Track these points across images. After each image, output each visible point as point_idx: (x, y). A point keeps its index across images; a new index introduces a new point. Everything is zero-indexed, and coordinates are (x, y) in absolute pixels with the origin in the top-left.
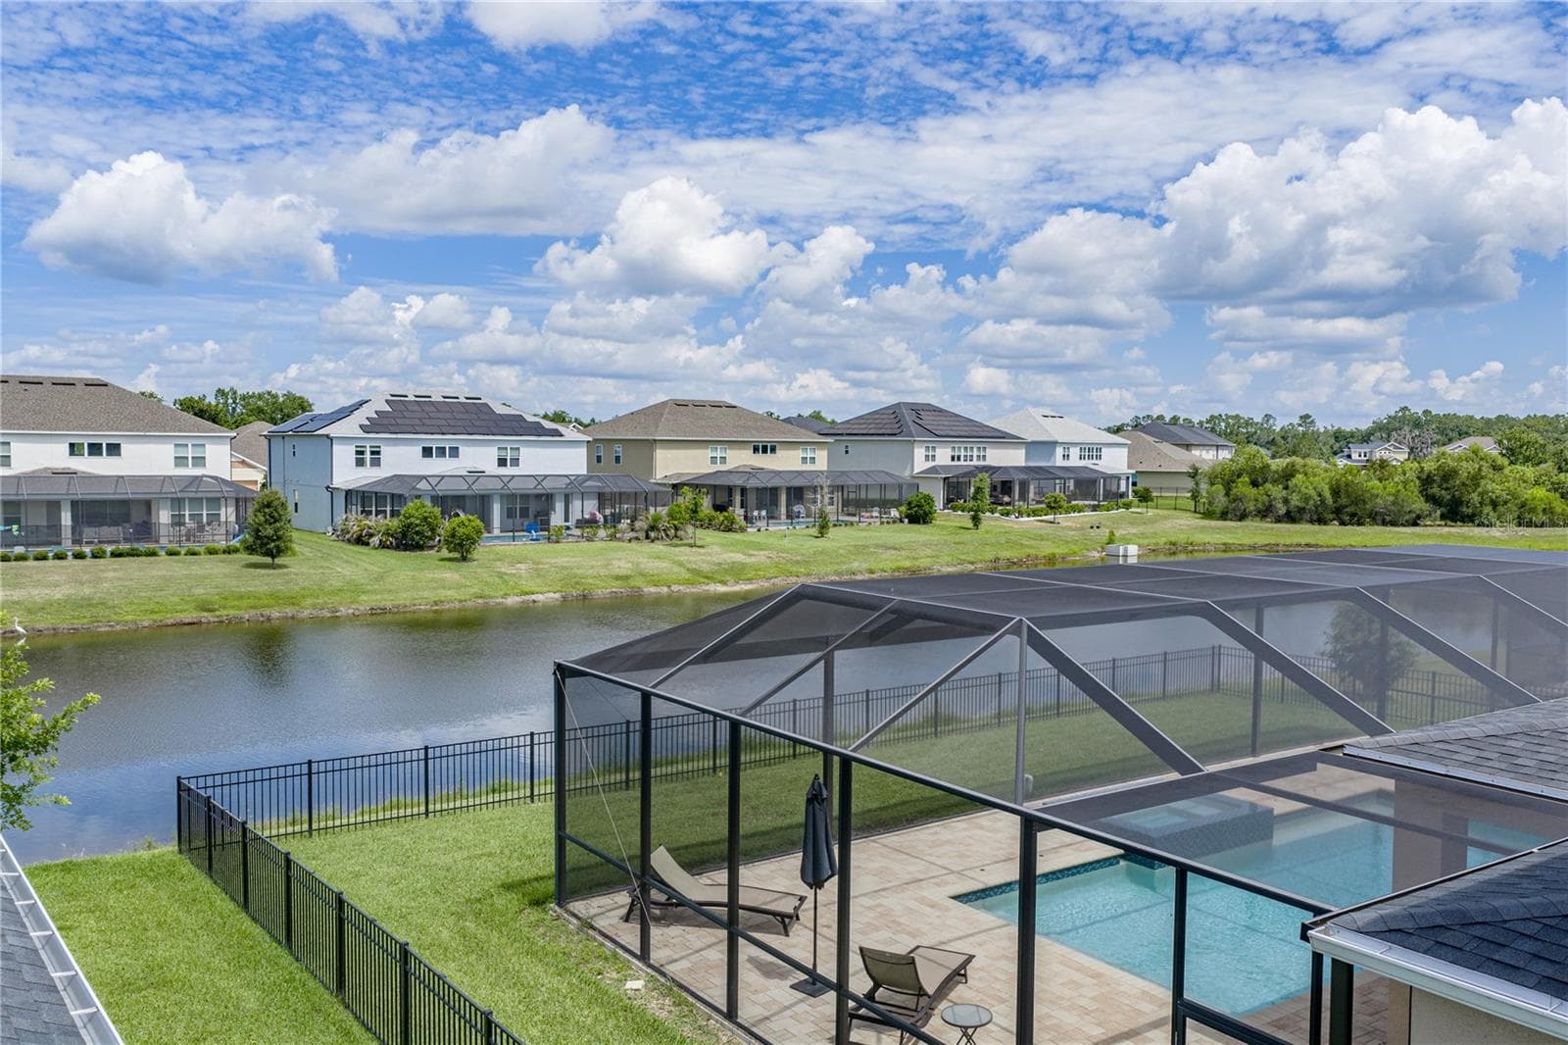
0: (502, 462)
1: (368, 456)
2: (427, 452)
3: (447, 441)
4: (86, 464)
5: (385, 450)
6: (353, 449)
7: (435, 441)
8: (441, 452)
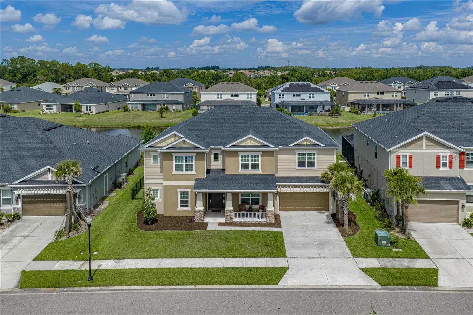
0: (310, 97)
1: (282, 96)
2: (294, 95)
3: (298, 93)
4: (233, 98)
5: (285, 95)
6: (279, 95)
7: (295, 93)
8: (297, 95)
